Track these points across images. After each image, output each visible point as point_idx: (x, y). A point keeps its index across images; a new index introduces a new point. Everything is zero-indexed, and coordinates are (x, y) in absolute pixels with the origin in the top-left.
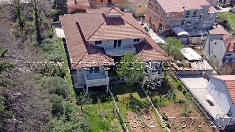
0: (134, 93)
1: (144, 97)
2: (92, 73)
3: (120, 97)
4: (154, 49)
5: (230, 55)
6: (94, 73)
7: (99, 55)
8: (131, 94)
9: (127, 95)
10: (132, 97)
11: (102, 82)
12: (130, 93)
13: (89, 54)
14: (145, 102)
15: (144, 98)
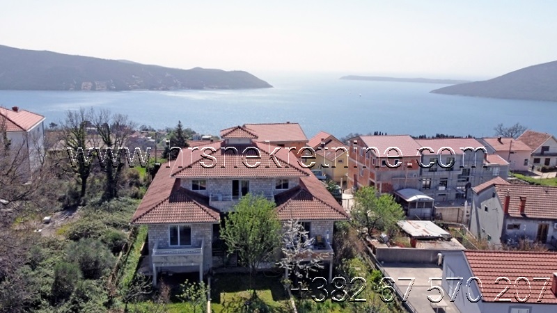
0: (262, 292)
1: (284, 299)
3: (225, 296)
4: (315, 200)
5: (516, 227)
6: (181, 244)
8: (255, 293)
9: (247, 294)
10: (255, 296)
11: (186, 257)
12: (252, 291)
14: (281, 308)
15: (282, 301)
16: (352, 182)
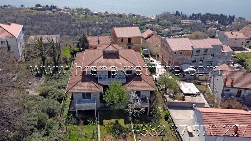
0: (120, 120)
1: (129, 124)
2: (85, 99)
3: (105, 122)
5: (228, 90)
6: (87, 99)
7: (90, 83)
8: (117, 120)
9: (114, 121)
10: (117, 122)
11: (89, 106)
12: (116, 119)
13: (82, 82)
14: (127, 128)
15: (128, 125)
16: (161, 58)
